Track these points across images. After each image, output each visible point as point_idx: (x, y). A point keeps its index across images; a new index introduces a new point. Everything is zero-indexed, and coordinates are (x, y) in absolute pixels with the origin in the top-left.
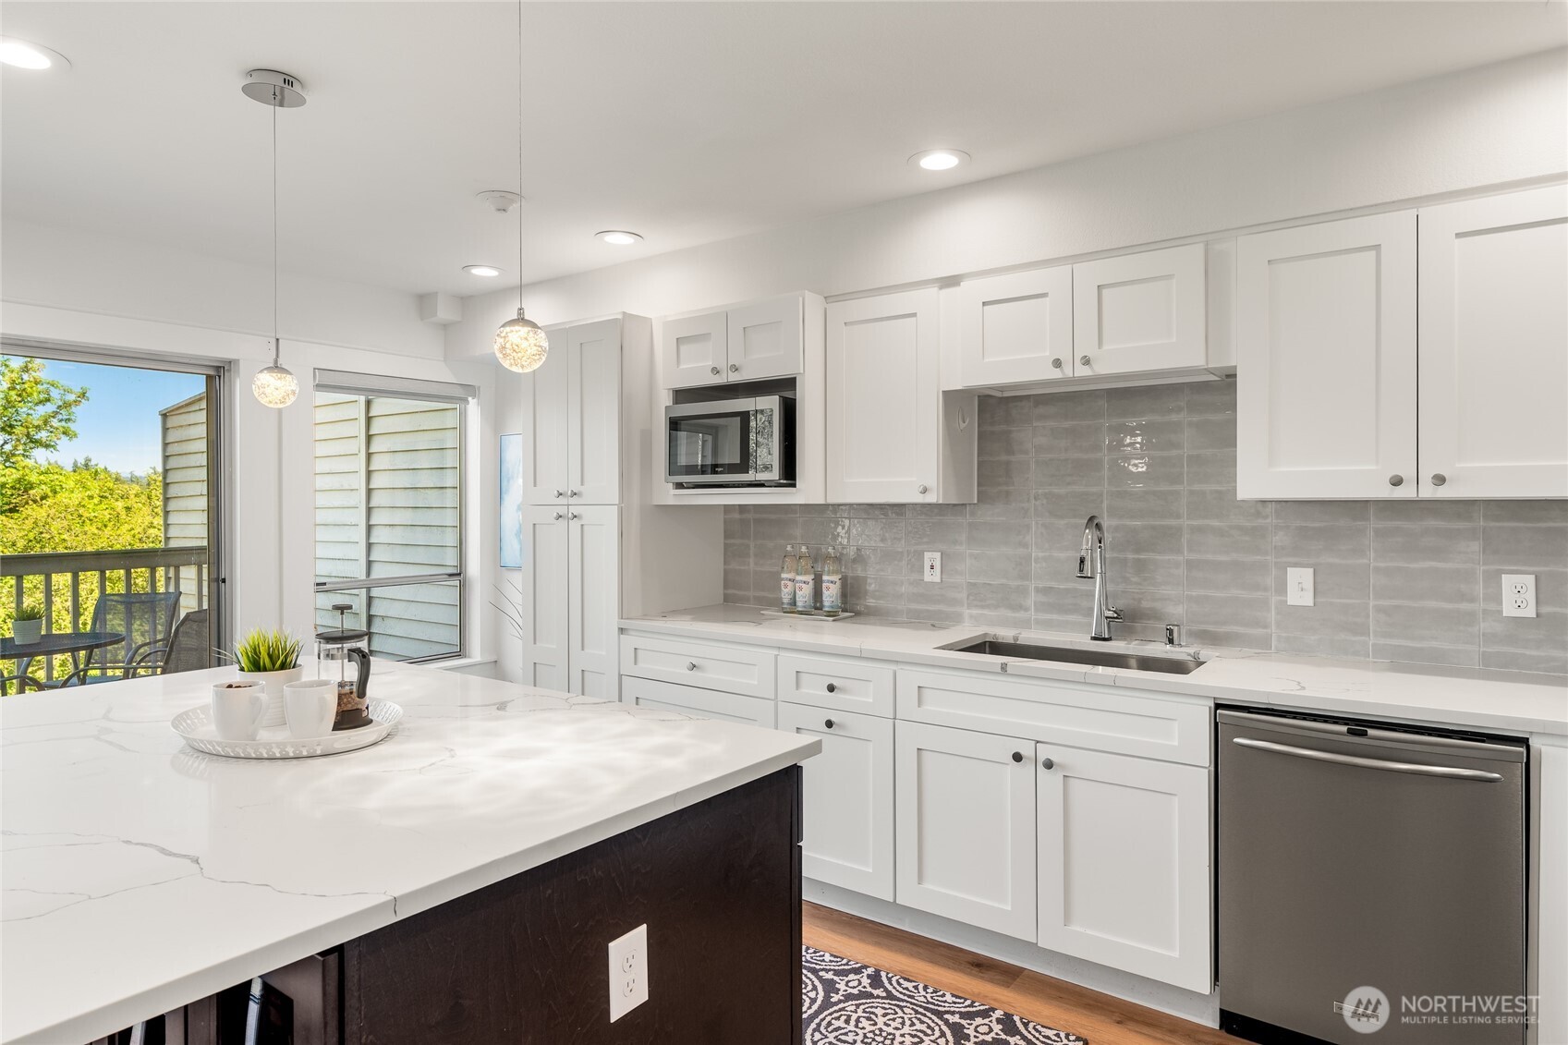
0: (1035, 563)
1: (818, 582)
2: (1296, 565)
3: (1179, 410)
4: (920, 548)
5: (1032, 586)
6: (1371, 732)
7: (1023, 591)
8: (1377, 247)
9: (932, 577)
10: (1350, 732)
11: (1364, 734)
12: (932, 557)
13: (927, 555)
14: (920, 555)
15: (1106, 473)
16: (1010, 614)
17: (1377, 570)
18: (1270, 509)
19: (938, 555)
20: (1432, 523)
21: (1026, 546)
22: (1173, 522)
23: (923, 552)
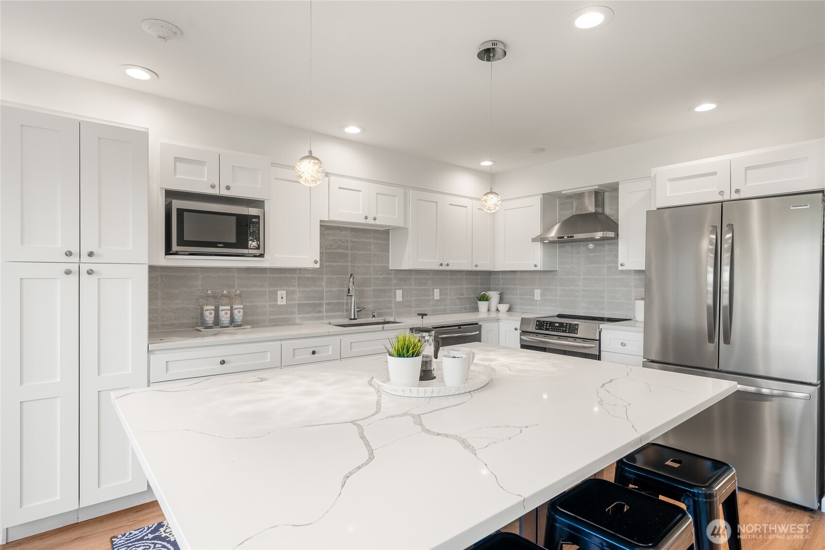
0: (326, 293)
1: (217, 310)
2: (398, 289)
3: (371, 238)
4: (276, 289)
5: (324, 302)
6: (461, 327)
7: (321, 305)
8: (437, 202)
9: (281, 302)
10: (459, 328)
11: (461, 328)
12: (282, 293)
13: (279, 292)
14: (276, 293)
15: (349, 258)
16: (316, 315)
17: (414, 289)
18: (393, 271)
19: (285, 292)
20: (424, 276)
21: (322, 286)
22: (369, 276)
23: (277, 291)
